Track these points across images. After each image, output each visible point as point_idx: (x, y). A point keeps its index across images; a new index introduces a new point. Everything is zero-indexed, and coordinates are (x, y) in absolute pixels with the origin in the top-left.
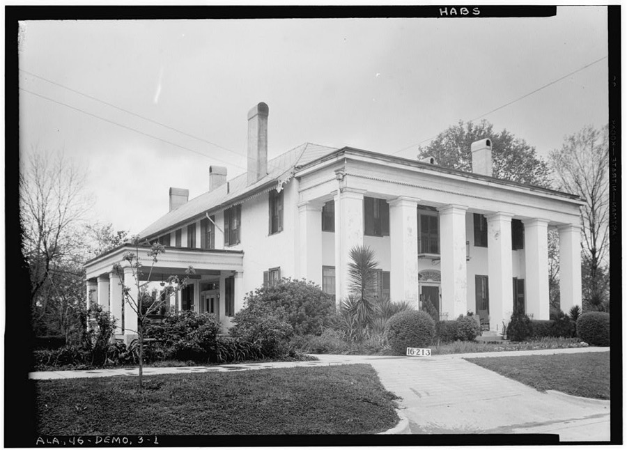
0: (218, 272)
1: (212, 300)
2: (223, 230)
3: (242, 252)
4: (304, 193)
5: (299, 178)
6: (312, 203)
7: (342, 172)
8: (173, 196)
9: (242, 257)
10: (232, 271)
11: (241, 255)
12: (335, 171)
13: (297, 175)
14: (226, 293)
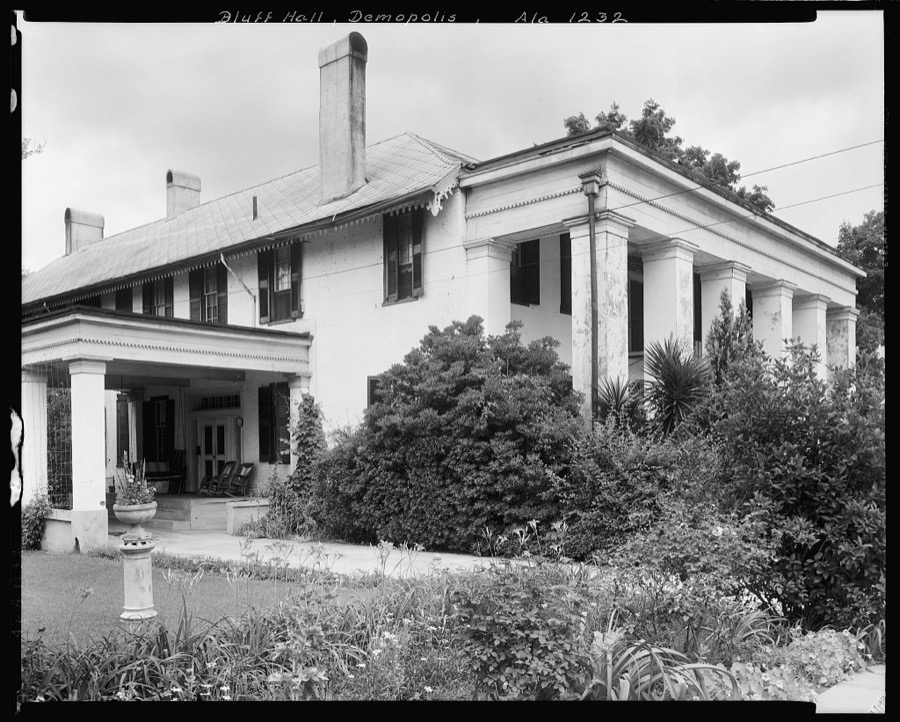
0: (240, 375)
1: (221, 430)
2: (256, 293)
3: (306, 336)
4: (481, 221)
5: (467, 191)
6: (496, 243)
7: (598, 179)
8: (75, 227)
9: (308, 347)
10: (286, 375)
11: (305, 343)
12: (582, 177)
13: (464, 183)
14: (261, 417)
